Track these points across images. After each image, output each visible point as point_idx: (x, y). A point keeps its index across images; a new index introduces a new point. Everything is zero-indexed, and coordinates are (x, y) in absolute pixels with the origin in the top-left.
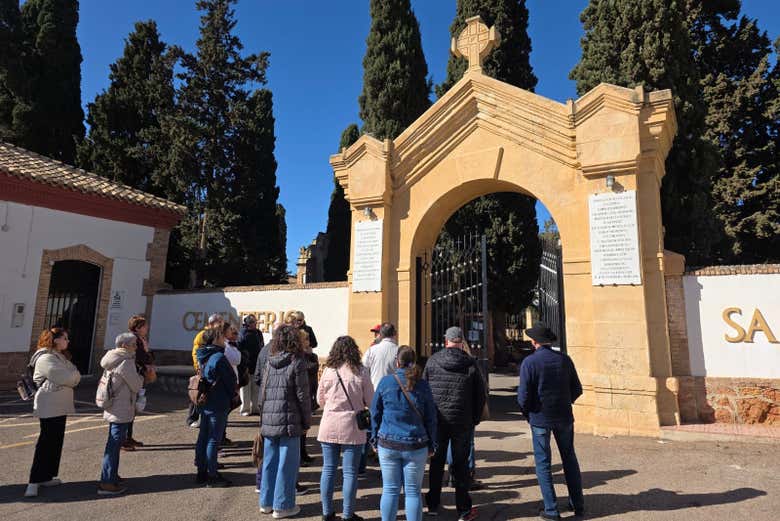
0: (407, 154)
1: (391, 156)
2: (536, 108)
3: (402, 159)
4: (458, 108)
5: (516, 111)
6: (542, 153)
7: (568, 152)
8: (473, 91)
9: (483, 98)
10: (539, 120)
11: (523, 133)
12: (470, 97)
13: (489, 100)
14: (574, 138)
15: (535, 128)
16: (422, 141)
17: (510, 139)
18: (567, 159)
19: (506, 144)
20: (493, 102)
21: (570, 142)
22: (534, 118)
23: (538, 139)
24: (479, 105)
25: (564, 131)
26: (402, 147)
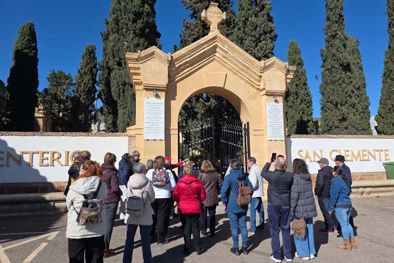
0: (179, 64)
1: (171, 63)
2: (247, 59)
3: (176, 66)
4: (209, 48)
5: (237, 58)
6: (245, 80)
7: (256, 82)
8: (216, 41)
9: (221, 46)
10: (247, 65)
11: (237, 69)
12: (214, 44)
13: (224, 48)
14: (261, 77)
15: (244, 68)
16: (188, 60)
17: (230, 70)
18: (255, 85)
19: (228, 72)
20: (226, 50)
21: (258, 78)
22: (245, 64)
23: (244, 74)
24: (217, 49)
25: (257, 73)
26: (177, 60)
